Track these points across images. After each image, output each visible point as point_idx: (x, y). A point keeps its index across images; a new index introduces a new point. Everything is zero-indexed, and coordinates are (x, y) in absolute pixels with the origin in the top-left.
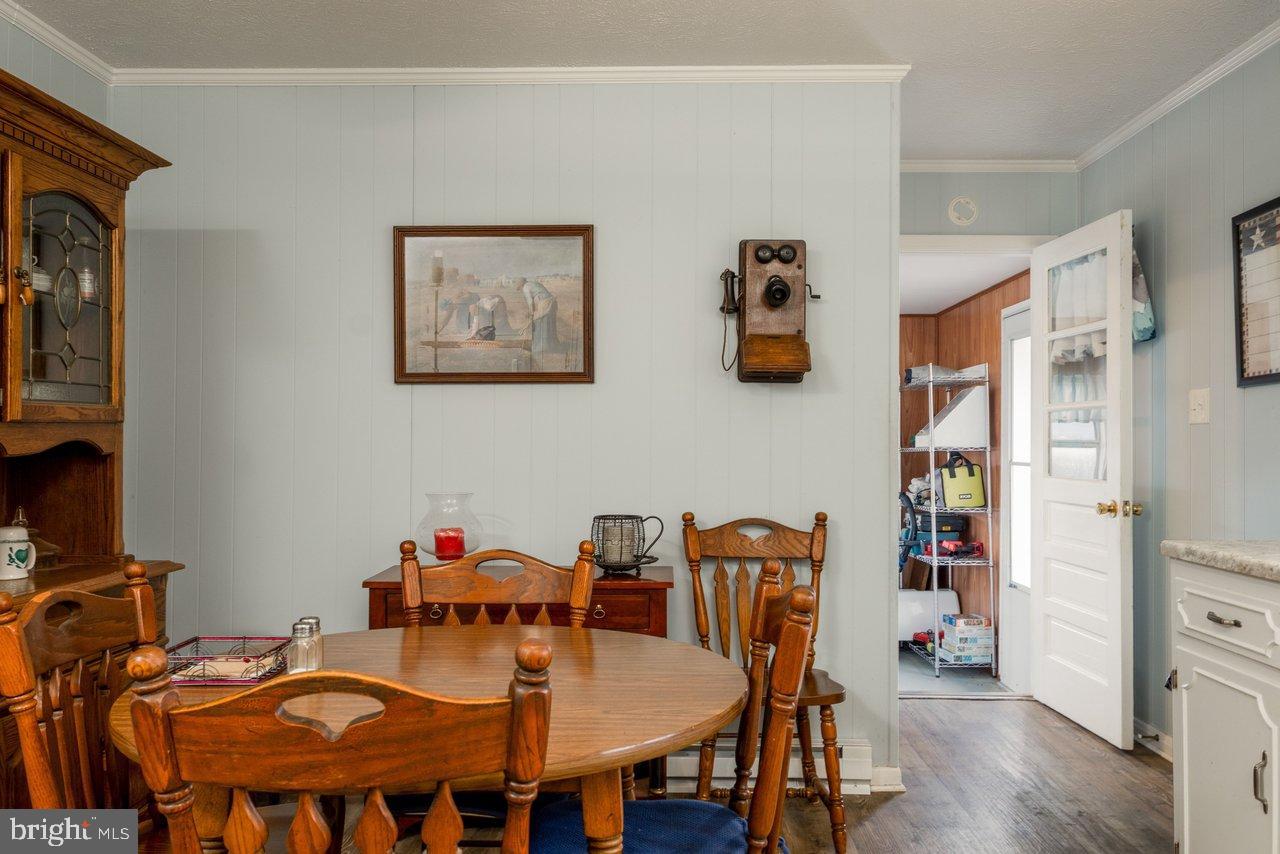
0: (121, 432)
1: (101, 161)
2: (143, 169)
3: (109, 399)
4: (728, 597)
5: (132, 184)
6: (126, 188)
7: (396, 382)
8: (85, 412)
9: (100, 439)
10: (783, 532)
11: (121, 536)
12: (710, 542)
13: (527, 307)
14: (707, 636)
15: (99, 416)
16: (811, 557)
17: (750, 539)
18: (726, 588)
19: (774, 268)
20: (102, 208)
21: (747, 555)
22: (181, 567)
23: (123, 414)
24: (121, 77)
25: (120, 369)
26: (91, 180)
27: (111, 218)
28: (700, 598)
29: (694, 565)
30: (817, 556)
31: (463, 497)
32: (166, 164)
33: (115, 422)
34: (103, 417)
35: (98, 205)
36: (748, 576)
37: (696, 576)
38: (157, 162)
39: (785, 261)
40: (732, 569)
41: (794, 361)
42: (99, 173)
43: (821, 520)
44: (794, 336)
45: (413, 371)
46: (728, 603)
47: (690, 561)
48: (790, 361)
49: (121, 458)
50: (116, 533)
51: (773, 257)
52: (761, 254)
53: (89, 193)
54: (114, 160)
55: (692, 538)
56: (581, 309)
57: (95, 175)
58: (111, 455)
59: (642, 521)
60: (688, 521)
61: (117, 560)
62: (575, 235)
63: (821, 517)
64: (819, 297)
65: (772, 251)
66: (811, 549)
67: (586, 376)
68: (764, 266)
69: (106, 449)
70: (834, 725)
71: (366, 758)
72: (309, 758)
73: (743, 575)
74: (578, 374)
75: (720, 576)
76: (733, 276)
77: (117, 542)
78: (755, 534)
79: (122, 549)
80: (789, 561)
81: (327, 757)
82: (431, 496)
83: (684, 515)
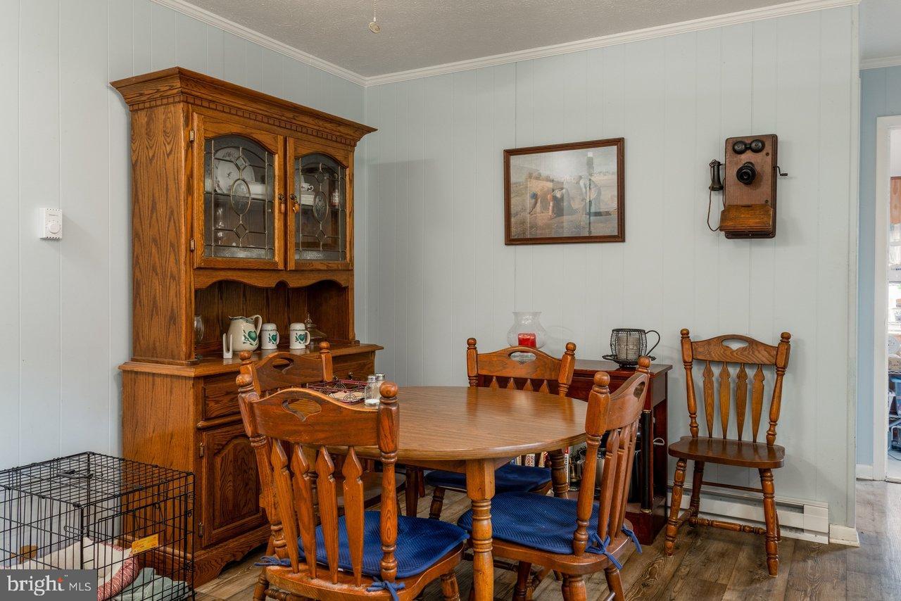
0: (353, 275)
1: (338, 134)
2: (363, 134)
3: (345, 258)
4: (713, 388)
5: (358, 143)
6: (355, 145)
7: (506, 244)
8: (330, 265)
9: (341, 279)
10: (756, 345)
11: (353, 330)
12: (700, 350)
13: (582, 194)
14: (695, 414)
15: (338, 267)
16: (776, 364)
17: (731, 349)
18: (711, 383)
19: (747, 157)
20: (340, 158)
21: (728, 360)
22: (382, 348)
23: (353, 266)
24: (369, 81)
25: (350, 242)
26: (335, 144)
27: (344, 163)
28: (691, 388)
29: (688, 366)
30: (781, 364)
31: (535, 314)
32: (375, 130)
33: (349, 270)
34: (340, 268)
35: (336, 157)
36: (728, 375)
37: (689, 372)
38: (370, 130)
39: (757, 151)
40: (716, 371)
41: (759, 223)
42: (339, 140)
43: (786, 338)
44: (762, 205)
45: (516, 237)
46: (713, 394)
47: (685, 362)
48: (756, 223)
49: (353, 289)
50: (350, 329)
51: (746, 149)
52: (736, 147)
53: (331, 151)
54: (346, 132)
55: (687, 346)
56: (616, 193)
57: (336, 141)
58: (347, 287)
59: (646, 333)
60: (685, 334)
61: (350, 343)
62: (612, 145)
63: (785, 336)
64: (786, 175)
65: (745, 145)
66: (776, 359)
67: (620, 237)
68: (739, 156)
69: (344, 284)
70: (772, 484)
71: (317, 431)
72: (295, 428)
73: (725, 374)
74: (614, 237)
75: (708, 374)
76: (719, 164)
77: (351, 334)
78: (735, 346)
79: (354, 337)
80: (760, 366)
81: (301, 428)
82: (516, 314)
83: (681, 331)
